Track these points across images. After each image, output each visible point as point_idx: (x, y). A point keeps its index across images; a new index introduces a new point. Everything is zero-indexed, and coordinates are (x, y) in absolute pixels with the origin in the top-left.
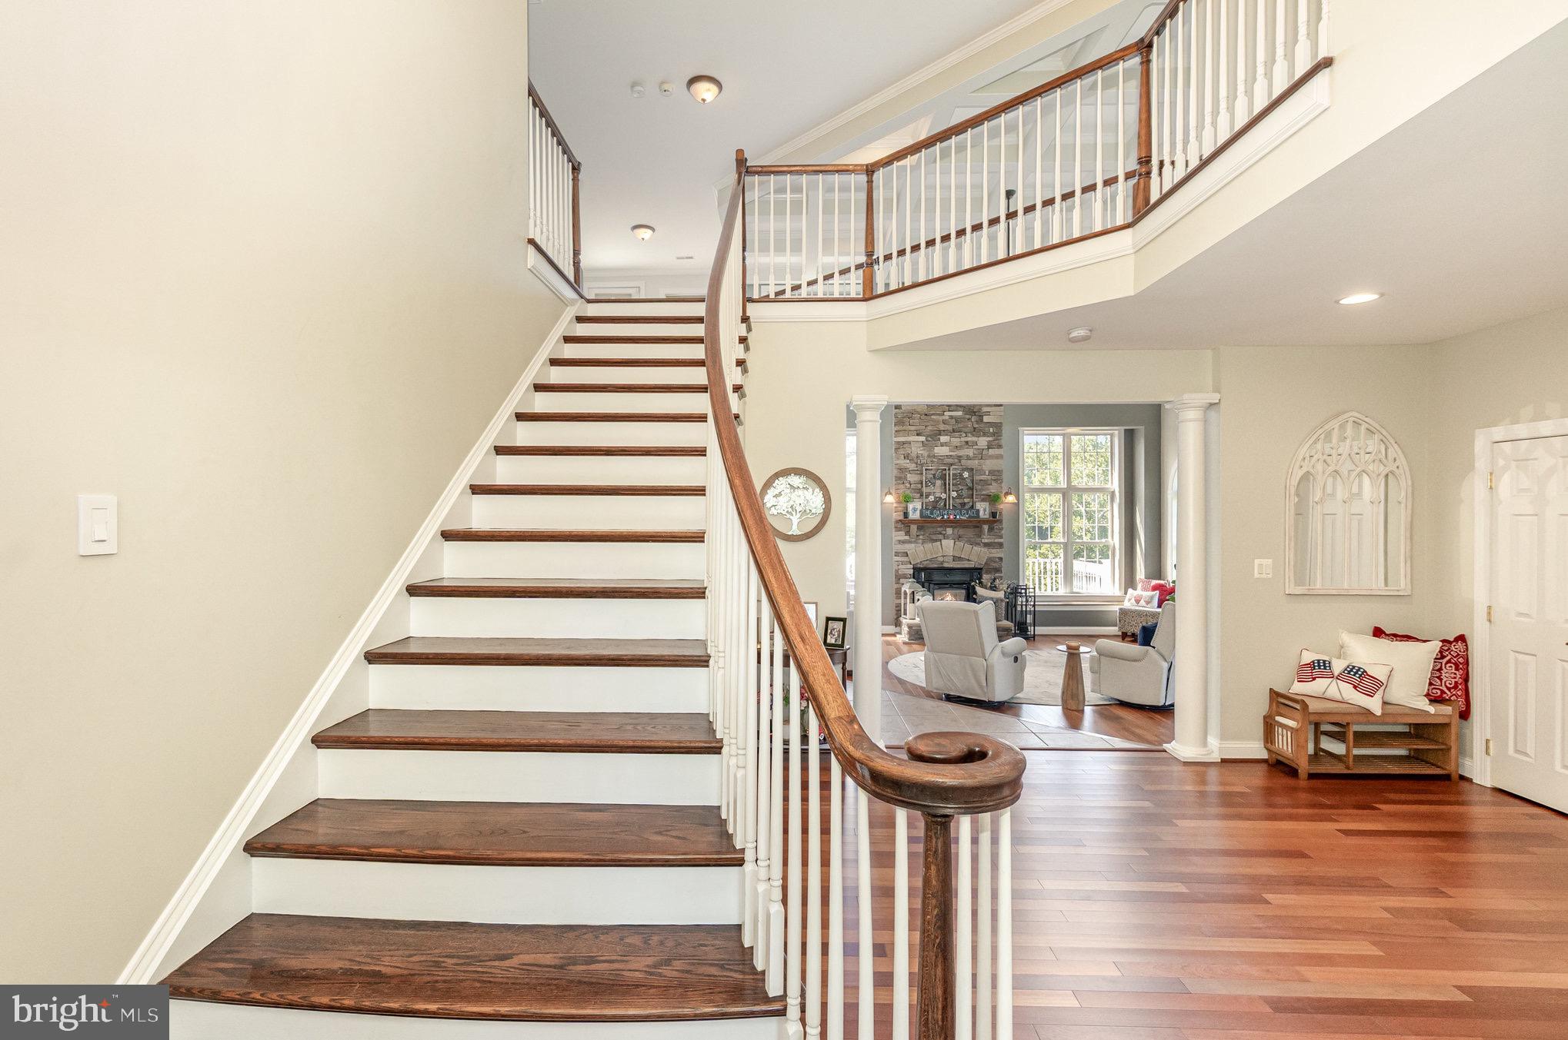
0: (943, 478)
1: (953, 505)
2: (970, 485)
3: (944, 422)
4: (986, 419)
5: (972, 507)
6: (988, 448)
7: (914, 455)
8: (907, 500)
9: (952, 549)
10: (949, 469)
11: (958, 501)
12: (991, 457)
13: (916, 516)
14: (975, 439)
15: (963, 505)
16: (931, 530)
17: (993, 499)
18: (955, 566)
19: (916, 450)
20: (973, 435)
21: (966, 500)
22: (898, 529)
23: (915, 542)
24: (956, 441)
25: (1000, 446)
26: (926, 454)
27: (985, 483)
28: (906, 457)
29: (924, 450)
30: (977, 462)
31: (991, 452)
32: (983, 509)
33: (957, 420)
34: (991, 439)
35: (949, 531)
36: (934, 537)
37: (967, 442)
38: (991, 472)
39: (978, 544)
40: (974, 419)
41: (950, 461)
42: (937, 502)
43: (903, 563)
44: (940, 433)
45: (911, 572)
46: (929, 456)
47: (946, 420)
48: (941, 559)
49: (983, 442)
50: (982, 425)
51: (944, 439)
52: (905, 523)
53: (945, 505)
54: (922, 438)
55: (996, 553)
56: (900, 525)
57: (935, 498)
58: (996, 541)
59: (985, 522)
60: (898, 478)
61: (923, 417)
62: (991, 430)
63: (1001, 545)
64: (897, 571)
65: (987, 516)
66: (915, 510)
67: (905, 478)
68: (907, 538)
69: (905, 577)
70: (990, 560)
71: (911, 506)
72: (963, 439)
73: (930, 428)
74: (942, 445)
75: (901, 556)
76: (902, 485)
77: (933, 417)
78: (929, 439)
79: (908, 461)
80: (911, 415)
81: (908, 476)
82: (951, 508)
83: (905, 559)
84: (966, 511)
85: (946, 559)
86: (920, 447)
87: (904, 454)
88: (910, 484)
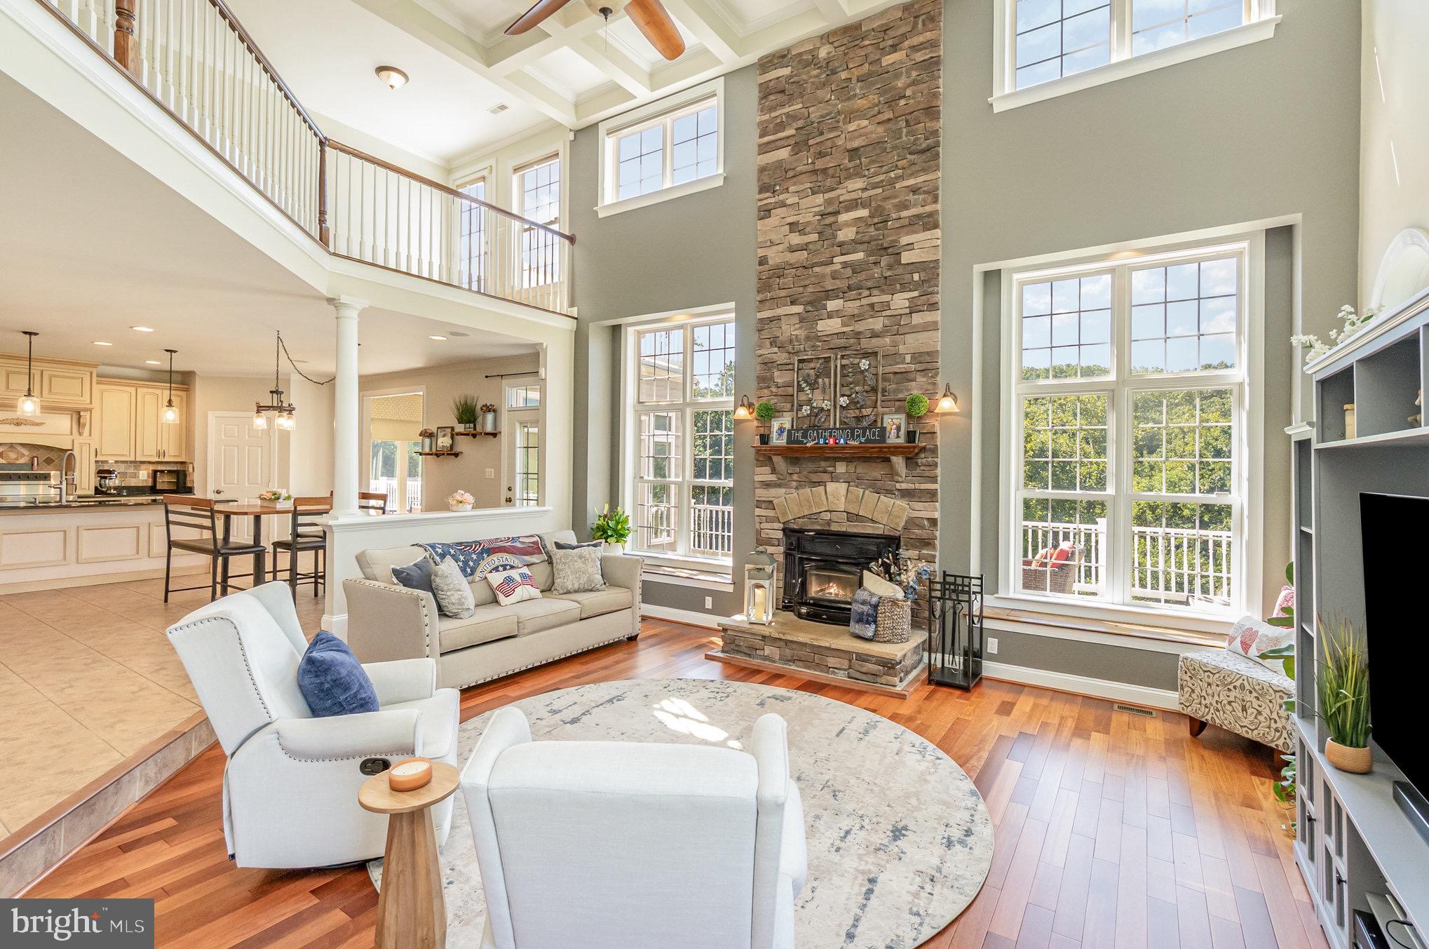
0: (825, 373)
1: (841, 422)
2: (873, 382)
3: (835, 276)
4: (906, 257)
5: (874, 424)
6: (911, 312)
7: (785, 337)
9: (843, 499)
10: (838, 357)
11: (851, 413)
12: (917, 330)
14: (886, 298)
15: (859, 419)
16: (811, 466)
17: (916, 407)
18: (851, 530)
19: (790, 329)
20: (883, 292)
21: (865, 412)
22: (757, 463)
23: (786, 486)
24: (852, 307)
25: (933, 306)
26: (801, 333)
27: (905, 376)
28: (774, 342)
29: (800, 328)
30: (887, 339)
31: (917, 319)
33: (856, 268)
34: (915, 294)
35: (841, 468)
36: (814, 478)
37: (872, 305)
38: (917, 357)
39: (889, 492)
40: (884, 261)
41: (842, 342)
42: (816, 415)
43: (769, 520)
44: (829, 295)
45: (780, 535)
46: (808, 338)
47: (835, 271)
48: (827, 516)
49: (900, 301)
50: (900, 270)
51: (832, 305)
52: (765, 452)
53: (828, 421)
54: (798, 309)
55: (923, 511)
56: (760, 456)
57: (812, 408)
58: (923, 486)
59: (896, 450)
60: (761, 379)
61: (800, 272)
62: (916, 277)
63: (932, 495)
64: (758, 532)
65: (901, 440)
66: (781, 430)
67: (772, 378)
68: (773, 477)
69: (770, 542)
70: (912, 523)
72: (864, 302)
73: (810, 289)
74: (830, 316)
75: (763, 507)
76: (766, 391)
77: (817, 269)
78: (809, 308)
79: (776, 350)
80: (779, 272)
81: (776, 374)
82: (838, 426)
83: (770, 513)
84: (860, 432)
85: (835, 517)
86: (794, 324)
87: (770, 338)
88: (778, 387)
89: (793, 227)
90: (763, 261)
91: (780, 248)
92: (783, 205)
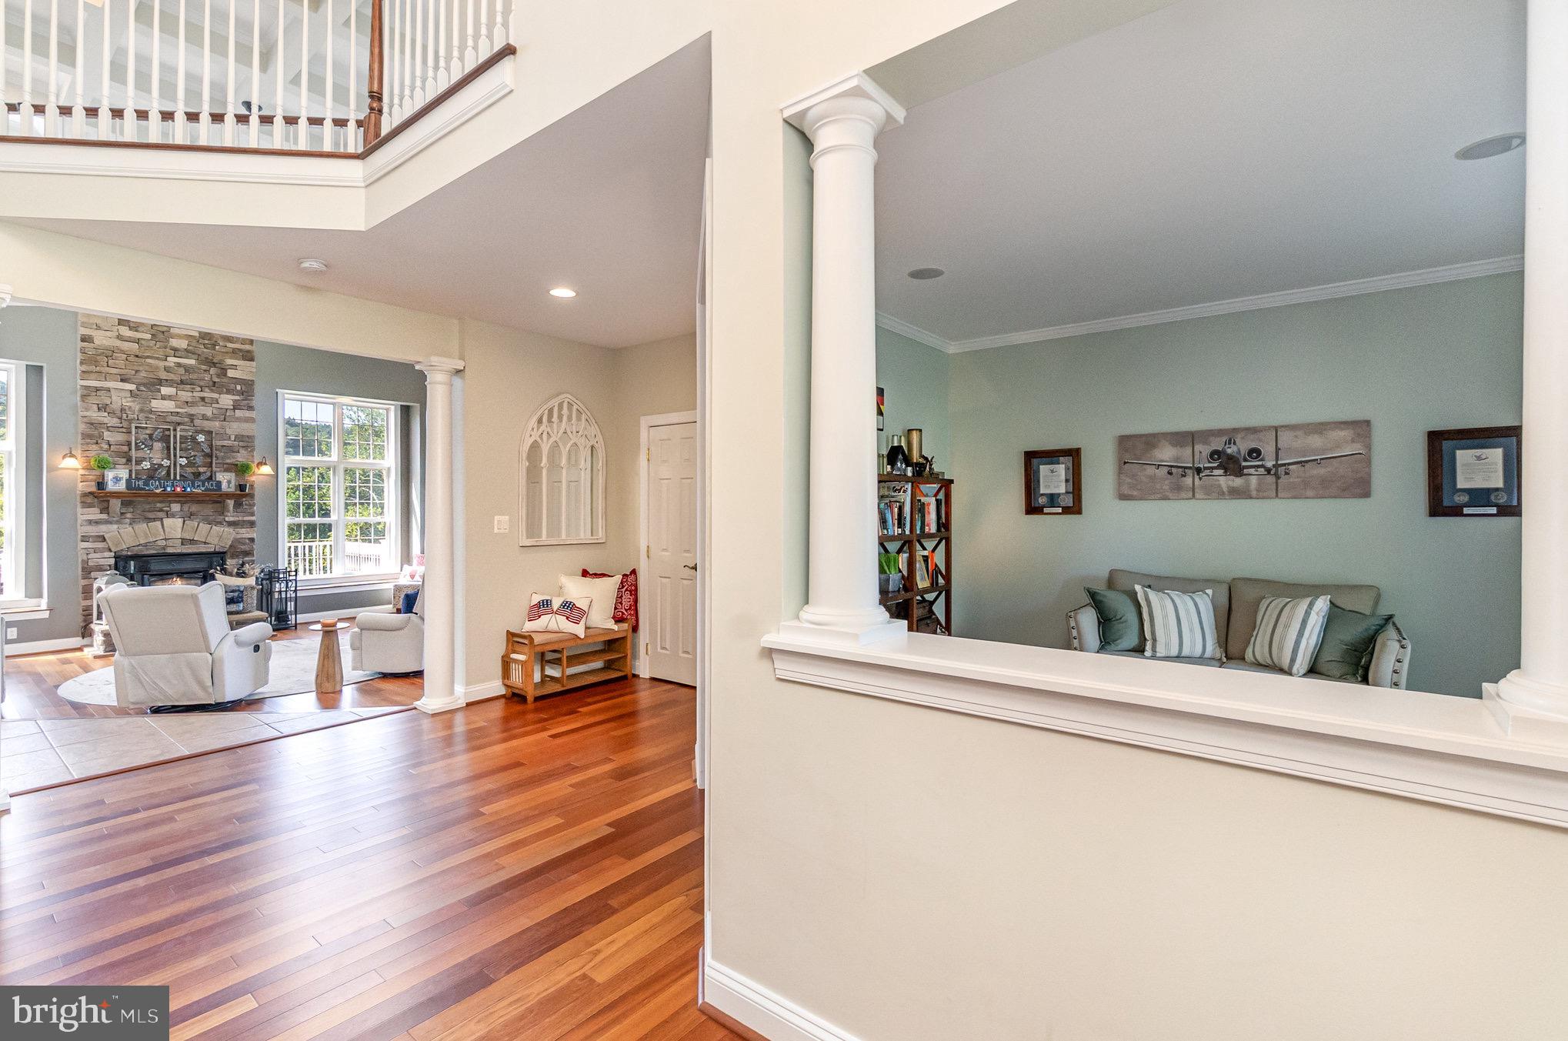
0: (165, 439)
1: (181, 476)
2: (208, 451)
3: (167, 369)
4: (231, 373)
5: (210, 478)
6: (234, 409)
7: (115, 406)
8: (103, 465)
9: (180, 530)
10: (175, 430)
11: (189, 470)
12: (239, 420)
13: (119, 487)
14: (216, 396)
15: (197, 475)
16: (146, 506)
17: (242, 470)
18: (185, 551)
19: (120, 400)
20: (212, 391)
21: (201, 470)
22: (87, 505)
23: (118, 522)
24: (185, 395)
25: (250, 408)
26: (137, 407)
27: (231, 450)
28: (102, 408)
29: (134, 401)
30: (217, 424)
31: (238, 413)
32: (227, 481)
33: (188, 369)
34: (237, 398)
35: (175, 507)
37: (203, 399)
38: (238, 438)
39: (220, 523)
40: (213, 371)
41: (177, 419)
42: (156, 470)
44: (160, 382)
45: (112, 561)
46: (141, 411)
47: (169, 367)
48: (164, 543)
49: (227, 400)
50: (225, 380)
51: (165, 390)
52: (99, 496)
53: (168, 473)
54: (133, 387)
55: (245, 533)
56: (90, 499)
57: (152, 464)
58: (246, 518)
59: (229, 496)
60: (87, 436)
61: (132, 358)
62: (239, 387)
63: (252, 524)
64: (87, 561)
65: (232, 489)
66: (117, 479)
67: (101, 436)
68: (104, 516)
69: (100, 569)
70: (237, 541)
71: (110, 475)
72: (196, 394)
73: (143, 374)
74: (163, 398)
75: (92, 541)
76: (95, 446)
77: (149, 360)
78: (142, 388)
79: (105, 414)
80: (110, 353)
81: (106, 434)
82: (178, 478)
83: (100, 545)
84: (201, 483)
85: (170, 543)
86: (125, 397)
87: (98, 404)
88: (110, 445)
90: (87, 339)
91: (108, 334)
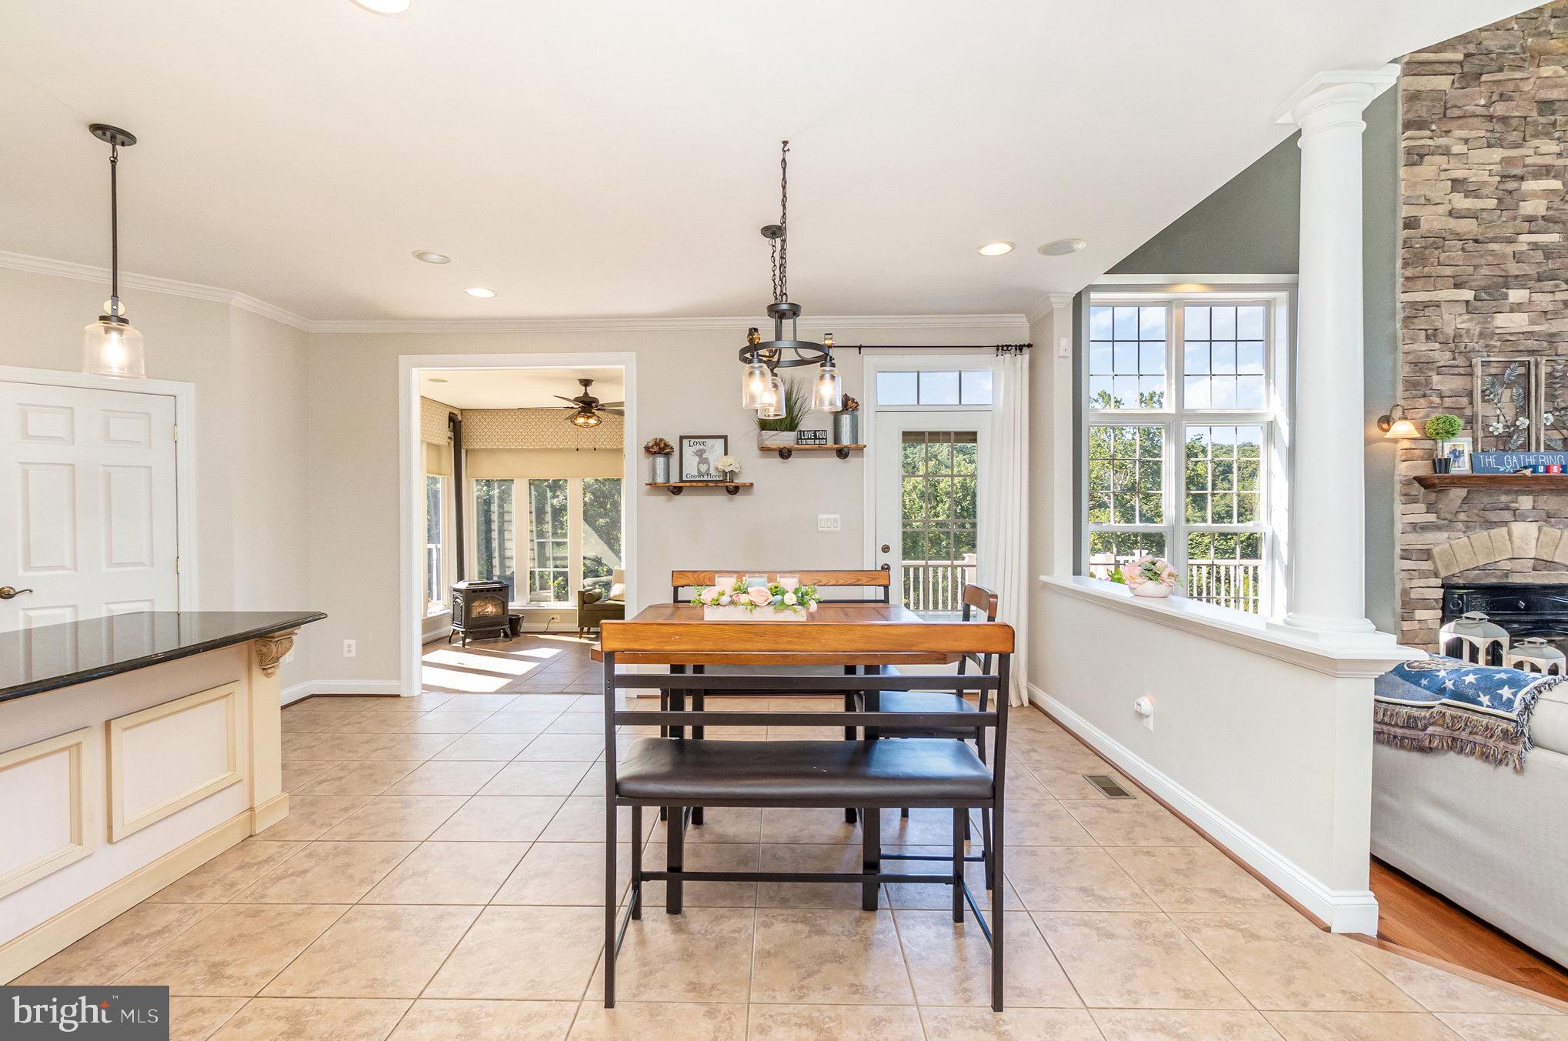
0: (1521, 380)
1: (1542, 443)
3: (1517, 257)
7: (1450, 331)
9: (1533, 543)
10: (1536, 364)
11: (1553, 432)
13: (1461, 467)
16: (1489, 500)
19: (1453, 321)
22: (1410, 499)
23: (1449, 528)
24: (1542, 300)
28: (1432, 335)
29: (1470, 320)
35: (1530, 502)
36: (1493, 516)
42: (1508, 434)
43: (1424, 574)
44: (1507, 281)
45: (1439, 593)
46: (1483, 334)
47: (1521, 251)
48: (1507, 566)
51: (1516, 295)
52: (1434, 483)
53: (1527, 442)
54: (1468, 295)
56: (1417, 489)
60: (1411, 385)
61: (1470, 245)
64: (1405, 592)
66: (1455, 454)
67: (1428, 382)
68: (1432, 517)
69: (1424, 604)
72: (1559, 296)
73: (1484, 270)
74: (1513, 309)
75: (1414, 558)
76: (1422, 400)
77: (1492, 246)
78: (1482, 295)
79: (1437, 346)
80: (1439, 241)
81: (1435, 378)
82: (1539, 448)
83: (1427, 566)
85: (1518, 566)
86: (1460, 315)
87: (1426, 330)
88: (1442, 397)
89: (1457, 184)
90: (1411, 223)
91: (1441, 209)
92: (1446, 152)
